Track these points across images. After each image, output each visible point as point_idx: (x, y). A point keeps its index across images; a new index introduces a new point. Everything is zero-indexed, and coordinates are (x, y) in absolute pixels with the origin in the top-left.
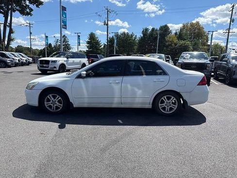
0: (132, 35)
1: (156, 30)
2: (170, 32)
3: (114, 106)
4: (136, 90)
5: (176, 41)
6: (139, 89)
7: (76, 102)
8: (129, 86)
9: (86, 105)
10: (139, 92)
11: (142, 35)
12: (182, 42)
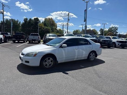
0: (17, 21)
1: (32, 20)
2: (40, 22)
3: (75, 60)
4: (83, 51)
5: (43, 26)
6: (84, 51)
7: (60, 60)
8: (81, 50)
9: (63, 61)
10: (84, 52)
11: (24, 22)
12: (46, 27)
